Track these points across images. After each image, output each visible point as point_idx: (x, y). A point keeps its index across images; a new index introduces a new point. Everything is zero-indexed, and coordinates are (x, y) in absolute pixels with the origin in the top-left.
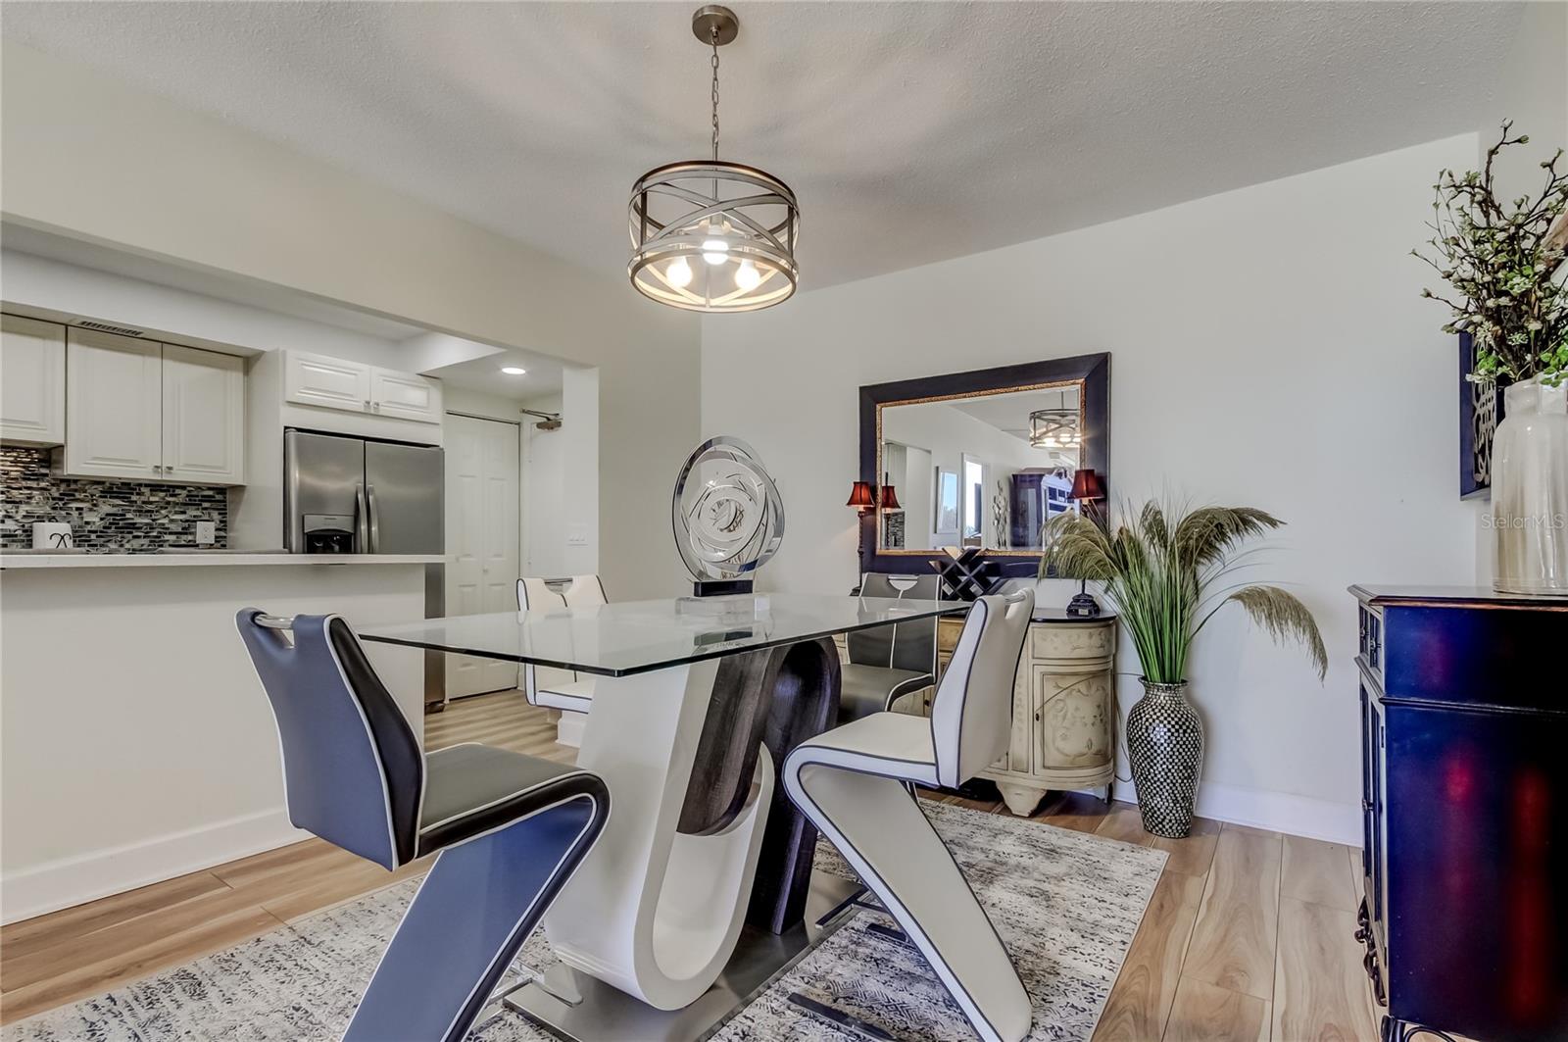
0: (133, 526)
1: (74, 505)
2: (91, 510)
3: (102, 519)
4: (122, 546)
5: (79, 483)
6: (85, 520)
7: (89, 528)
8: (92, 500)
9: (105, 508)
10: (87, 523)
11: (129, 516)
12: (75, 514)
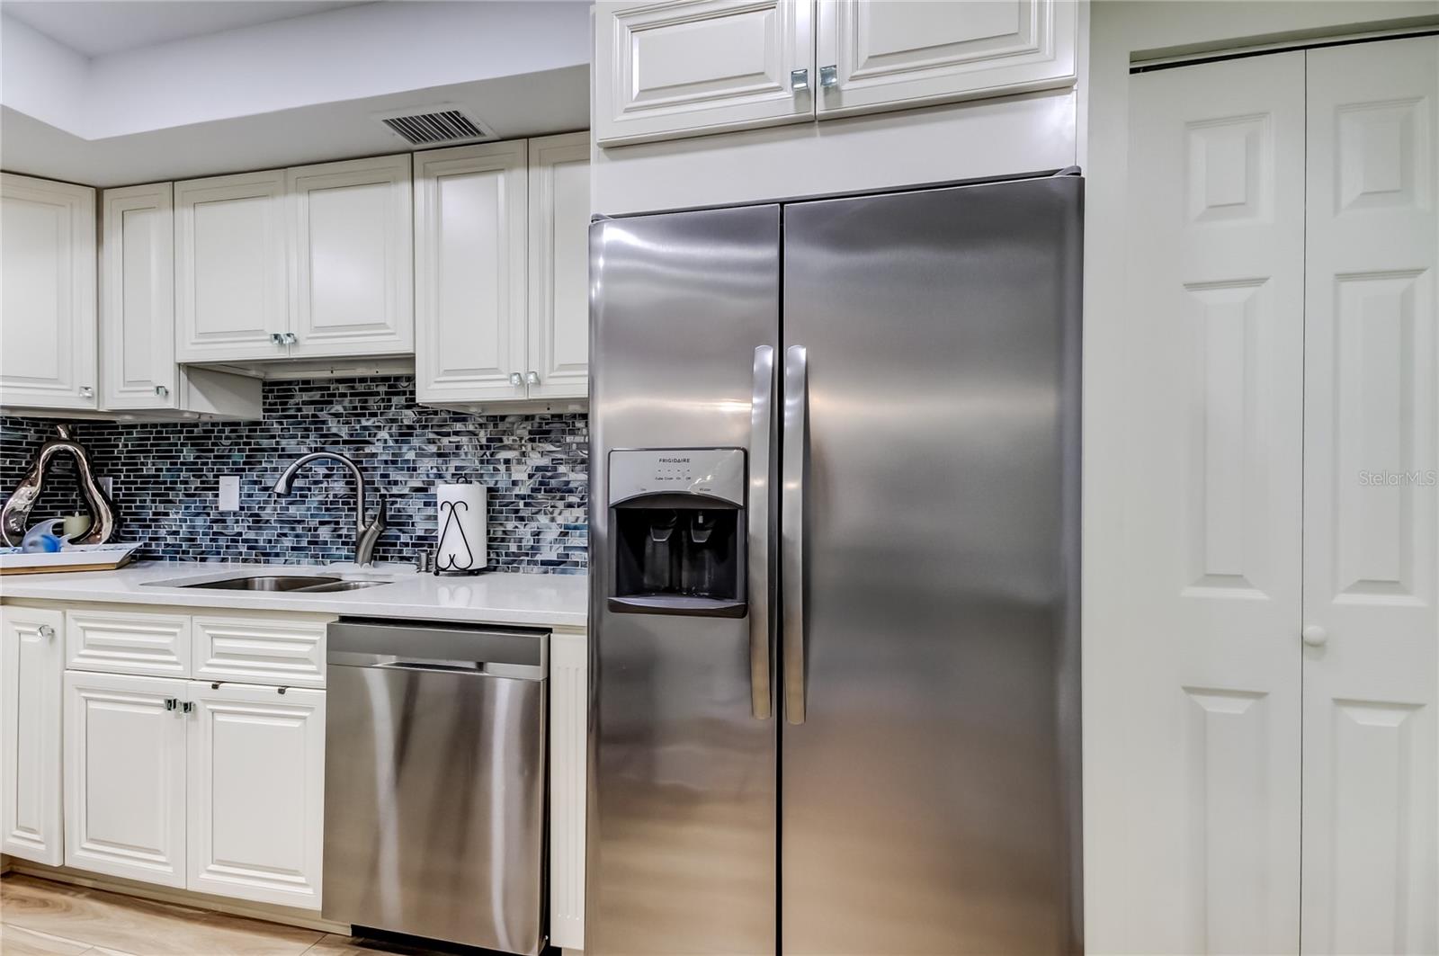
0: (567, 489)
1: (503, 455)
2: (519, 462)
3: (530, 476)
4: (553, 520)
5: (507, 420)
6: (513, 479)
7: (517, 491)
8: (521, 446)
9: (536, 460)
10: (515, 483)
11: (562, 469)
12: (502, 467)
